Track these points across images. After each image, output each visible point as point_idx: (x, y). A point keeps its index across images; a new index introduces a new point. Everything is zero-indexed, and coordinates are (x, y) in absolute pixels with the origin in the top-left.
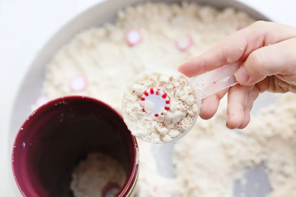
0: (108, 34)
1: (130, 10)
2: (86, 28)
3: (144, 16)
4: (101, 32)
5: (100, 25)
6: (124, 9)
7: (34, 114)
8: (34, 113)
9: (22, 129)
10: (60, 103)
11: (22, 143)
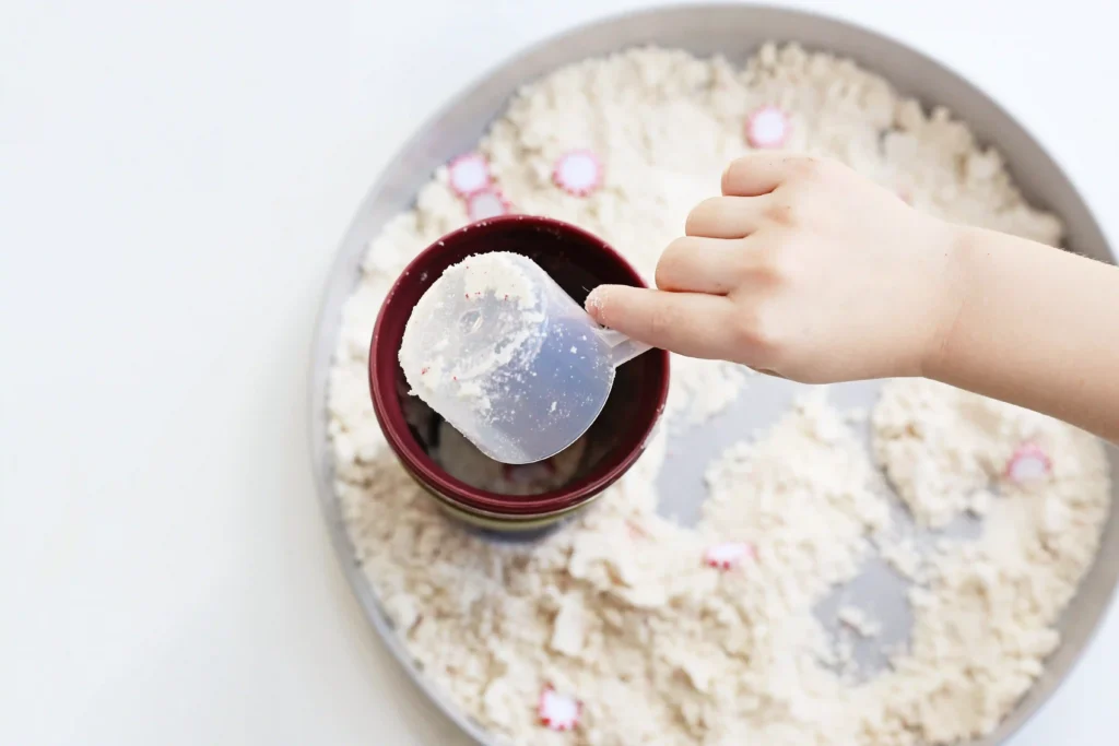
0: (711, 84)
1: (795, 53)
2: (665, 43)
3: (820, 87)
4: (697, 71)
5: (703, 55)
6: (781, 46)
7: (482, 226)
8: (485, 224)
9: (442, 244)
10: (549, 230)
11: (422, 272)
